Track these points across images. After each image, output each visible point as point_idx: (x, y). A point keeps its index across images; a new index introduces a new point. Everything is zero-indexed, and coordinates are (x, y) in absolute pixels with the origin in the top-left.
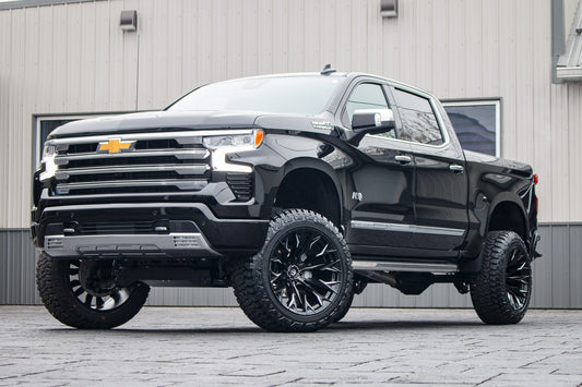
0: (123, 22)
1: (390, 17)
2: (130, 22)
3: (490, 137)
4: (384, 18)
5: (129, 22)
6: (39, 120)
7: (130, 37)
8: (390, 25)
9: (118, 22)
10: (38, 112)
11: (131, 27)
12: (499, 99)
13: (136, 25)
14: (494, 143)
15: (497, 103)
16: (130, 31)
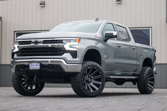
0: (41, 4)
1: (119, 3)
2: (43, 4)
3: (148, 38)
4: (117, 3)
6: (16, 33)
7: (42, 8)
8: (119, 5)
9: (39, 4)
10: (16, 30)
11: (43, 6)
12: (151, 27)
13: (44, 5)
14: (149, 40)
15: (150, 29)
16: (43, 7)
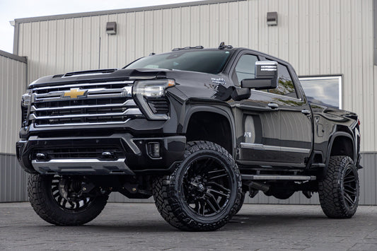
0: (108, 29)
1: (273, 25)
4: (269, 25)
5: (112, 29)
7: (112, 38)
8: (273, 29)
9: (105, 29)
11: (113, 32)
12: (341, 75)
13: (116, 31)
15: (340, 78)
16: (112, 34)
